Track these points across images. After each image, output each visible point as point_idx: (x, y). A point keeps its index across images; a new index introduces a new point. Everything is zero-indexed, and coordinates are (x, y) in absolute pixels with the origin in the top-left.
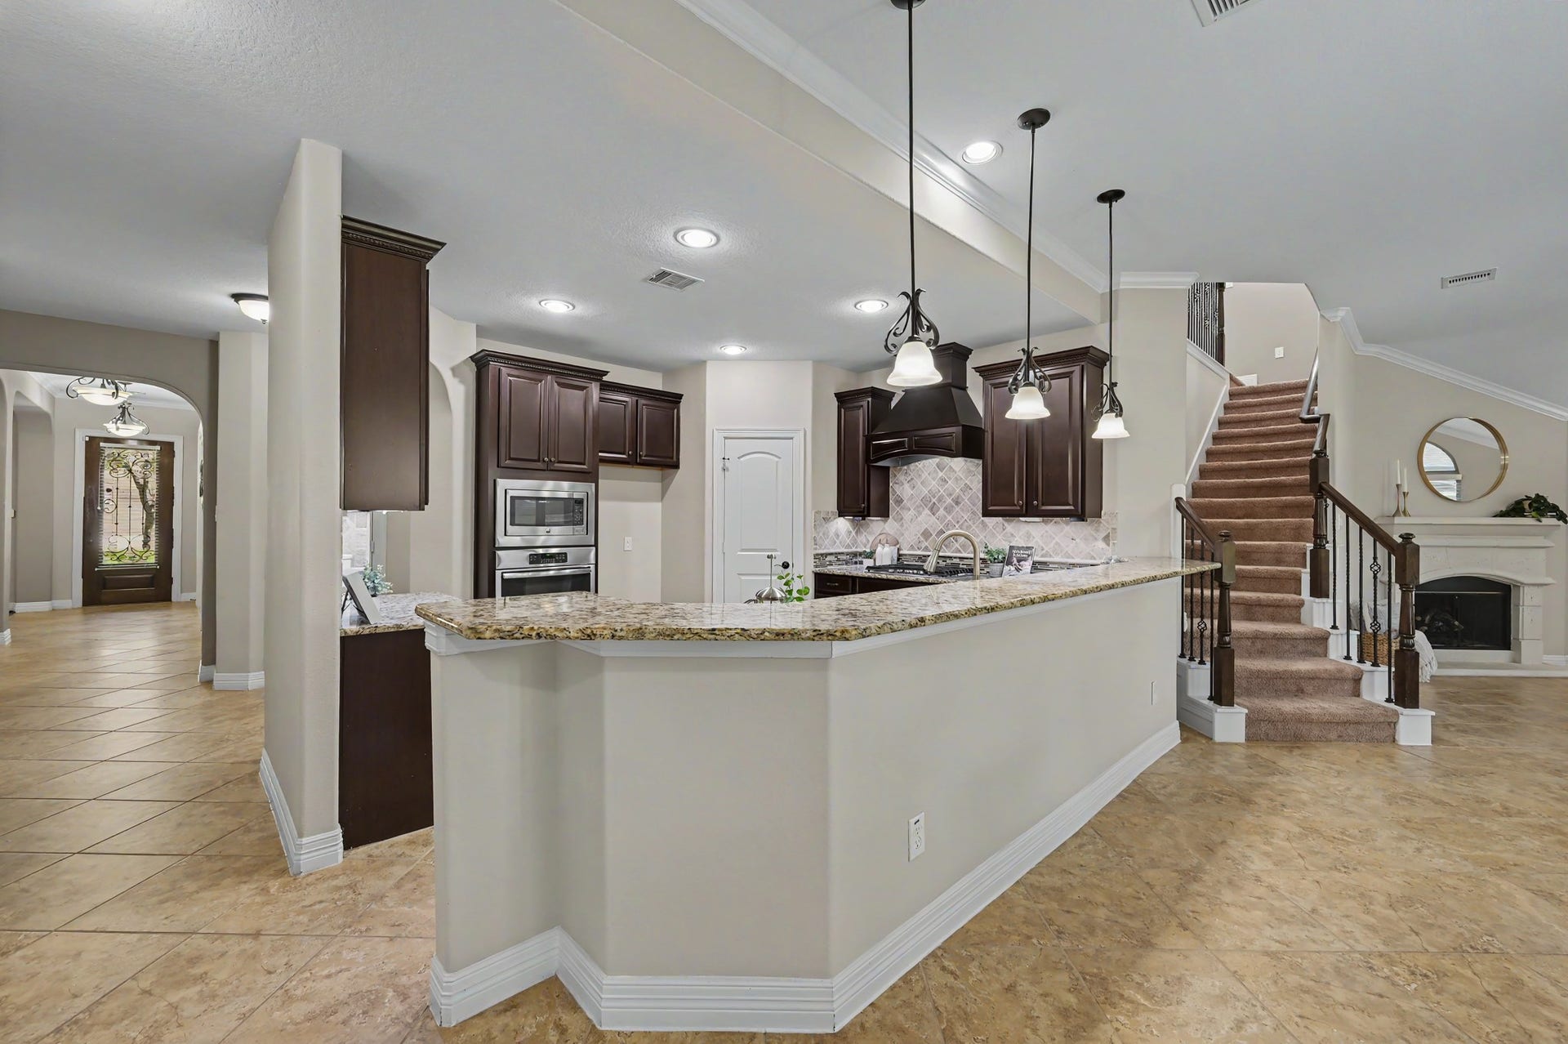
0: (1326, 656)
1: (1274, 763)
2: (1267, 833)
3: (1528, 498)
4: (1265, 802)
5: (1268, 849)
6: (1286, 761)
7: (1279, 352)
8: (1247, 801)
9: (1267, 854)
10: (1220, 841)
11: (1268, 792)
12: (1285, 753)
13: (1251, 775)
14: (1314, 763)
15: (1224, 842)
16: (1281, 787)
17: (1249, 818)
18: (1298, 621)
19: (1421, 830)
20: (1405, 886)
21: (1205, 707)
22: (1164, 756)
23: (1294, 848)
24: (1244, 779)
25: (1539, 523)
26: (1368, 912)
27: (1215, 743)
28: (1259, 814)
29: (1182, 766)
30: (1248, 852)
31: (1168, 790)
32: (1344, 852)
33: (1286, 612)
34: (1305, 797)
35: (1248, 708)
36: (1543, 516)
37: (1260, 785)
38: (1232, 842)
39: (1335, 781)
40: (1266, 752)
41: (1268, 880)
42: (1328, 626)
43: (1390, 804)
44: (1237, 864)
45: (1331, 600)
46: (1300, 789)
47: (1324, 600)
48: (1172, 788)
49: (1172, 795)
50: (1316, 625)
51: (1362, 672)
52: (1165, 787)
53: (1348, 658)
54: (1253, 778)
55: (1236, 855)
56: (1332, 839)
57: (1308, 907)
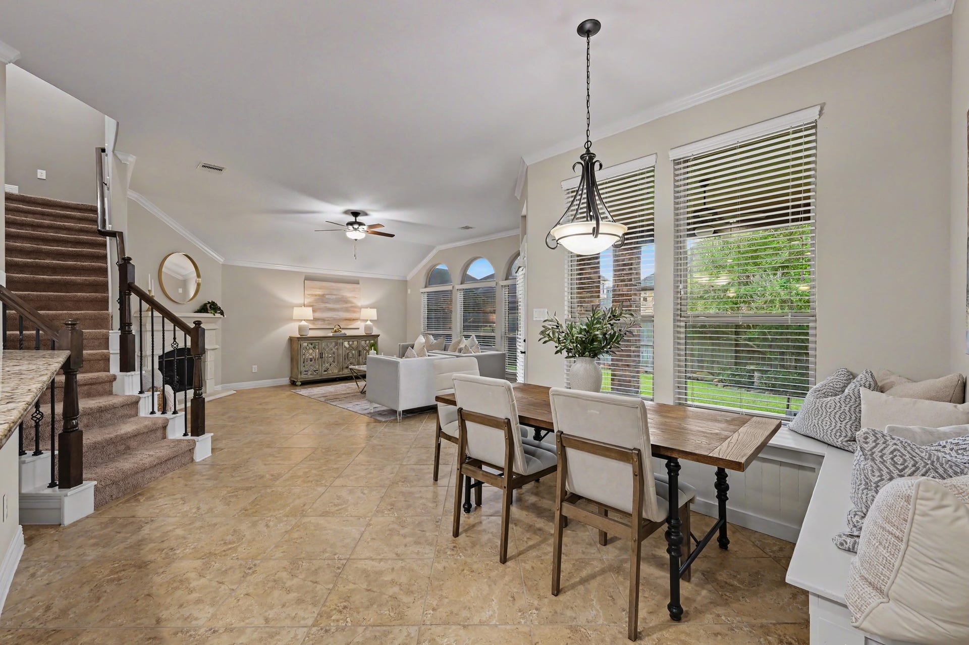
0: (137, 415)
1: (134, 517)
2: (181, 582)
3: (209, 303)
4: (157, 555)
5: (195, 595)
6: (142, 510)
7: (42, 174)
8: (142, 566)
9: (199, 601)
10: (154, 622)
11: (152, 545)
12: (134, 504)
13: (127, 538)
14: (161, 502)
15: (158, 621)
16: (158, 535)
17: (157, 579)
18: (110, 393)
19: (257, 511)
20: (284, 555)
21: (48, 497)
22: (18, 573)
23: (211, 580)
24: (122, 546)
25: (214, 316)
26: (289, 591)
27: (65, 528)
28: (162, 570)
29: (50, 570)
30: (185, 612)
31: (55, 609)
32: (239, 557)
33: (100, 388)
34: (180, 532)
35: (95, 480)
36: (216, 312)
37: (140, 543)
38: (165, 614)
39: (186, 508)
40: (119, 511)
41: (220, 625)
42: (135, 391)
43: (228, 505)
44: (187, 632)
45: (137, 372)
46: (171, 528)
47: (132, 373)
48: (59, 604)
49: (64, 612)
50: (127, 393)
51: (167, 421)
52: (48, 608)
53: (153, 412)
54: (129, 541)
55: (179, 624)
56: (224, 553)
57: (260, 622)
